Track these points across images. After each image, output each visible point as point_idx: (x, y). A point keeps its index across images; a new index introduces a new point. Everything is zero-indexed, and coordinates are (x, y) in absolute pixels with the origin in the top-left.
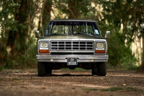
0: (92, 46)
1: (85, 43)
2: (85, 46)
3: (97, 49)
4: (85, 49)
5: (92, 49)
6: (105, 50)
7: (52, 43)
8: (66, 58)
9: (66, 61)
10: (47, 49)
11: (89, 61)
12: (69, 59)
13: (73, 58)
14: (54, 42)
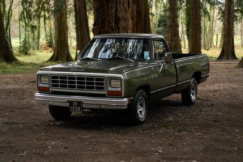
0: (103, 84)
1: (93, 79)
2: (93, 84)
3: (110, 89)
4: (93, 88)
5: (103, 88)
6: (121, 91)
8: (68, 101)
9: (68, 105)
10: (47, 86)
11: (98, 107)
12: (71, 103)
13: (76, 102)
14: (54, 77)
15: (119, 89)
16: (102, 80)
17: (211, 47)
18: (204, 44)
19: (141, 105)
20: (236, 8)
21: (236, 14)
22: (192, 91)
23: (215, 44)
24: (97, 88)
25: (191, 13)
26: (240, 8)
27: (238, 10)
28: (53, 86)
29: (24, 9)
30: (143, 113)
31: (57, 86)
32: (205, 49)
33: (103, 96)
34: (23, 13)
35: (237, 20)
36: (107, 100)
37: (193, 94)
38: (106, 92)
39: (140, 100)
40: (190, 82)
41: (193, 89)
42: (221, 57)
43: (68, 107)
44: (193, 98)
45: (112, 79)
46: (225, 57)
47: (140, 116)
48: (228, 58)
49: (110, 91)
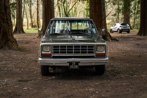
1: (86, 47)
2: (86, 50)
8: (68, 62)
11: (90, 64)
12: (71, 63)
13: (75, 62)
15: (104, 52)
16: (93, 47)
24: (89, 52)
28: (54, 52)
31: (58, 52)
33: (93, 57)
38: (95, 55)
43: (68, 66)
45: (98, 46)
49: (97, 54)
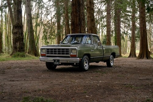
0: (68, 52)
1: (64, 50)
2: (64, 52)
3: (71, 54)
4: (64, 54)
5: (68, 54)
6: (76, 55)
7: (47, 50)
8: (53, 60)
9: (53, 61)
10: (45, 53)
11: (66, 62)
12: (55, 60)
13: (57, 60)
14: (48, 49)
15: (76, 54)
16: (68, 50)
17: (126, 53)
18: (123, 52)
19: (86, 63)
20: (136, 36)
21: (137, 38)
22: (111, 61)
23: (128, 52)
24: (66, 54)
25: (117, 38)
26: (138, 36)
27: (138, 37)
28: (47, 53)
29: (44, 35)
30: (87, 66)
31: (49, 53)
32: (123, 54)
33: (69, 57)
34: (43, 36)
35: (137, 41)
36: (70, 59)
37: (112, 63)
39: (85, 60)
40: (110, 56)
41: (112, 60)
42: (130, 56)
44: (112, 64)
45: (72, 50)
46: (131, 56)
47: (85, 67)
48: (133, 57)
49: (71, 55)
